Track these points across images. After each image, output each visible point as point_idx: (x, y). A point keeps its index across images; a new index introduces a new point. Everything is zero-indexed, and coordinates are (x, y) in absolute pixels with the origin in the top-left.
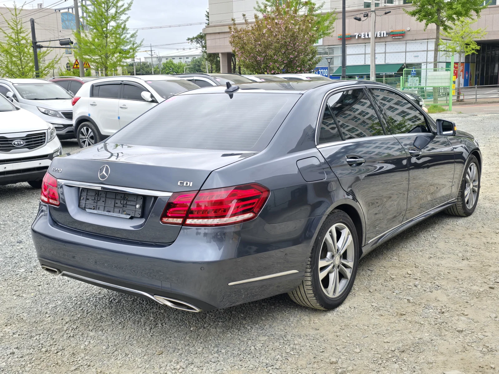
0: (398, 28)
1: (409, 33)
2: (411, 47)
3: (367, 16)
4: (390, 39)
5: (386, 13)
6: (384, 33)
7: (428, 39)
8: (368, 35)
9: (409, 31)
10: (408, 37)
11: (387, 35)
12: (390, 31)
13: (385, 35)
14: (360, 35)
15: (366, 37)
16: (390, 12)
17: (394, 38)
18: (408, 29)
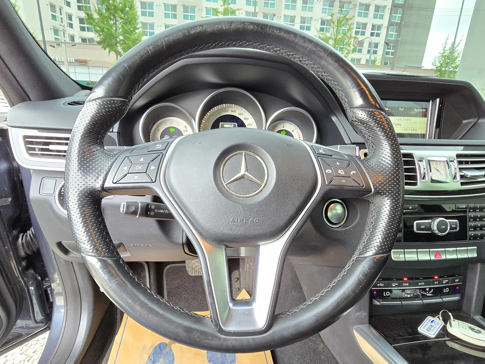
0: (82, 58)
1: (89, 62)
2: (92, 70)
3: (59, 45)
4: (77, 64)
5: (73, 46)
6: (72, 60)
7: (102, 67)
8: (61, 59)
9: (90, 60)
10: (89, 64)
11: (75, 61)
12: (77, 59)
13: (73, 61)
14: (55, 59)
15: (60, 60)
16: (76, 45)
17: (80, 63)
18: (89, 59)
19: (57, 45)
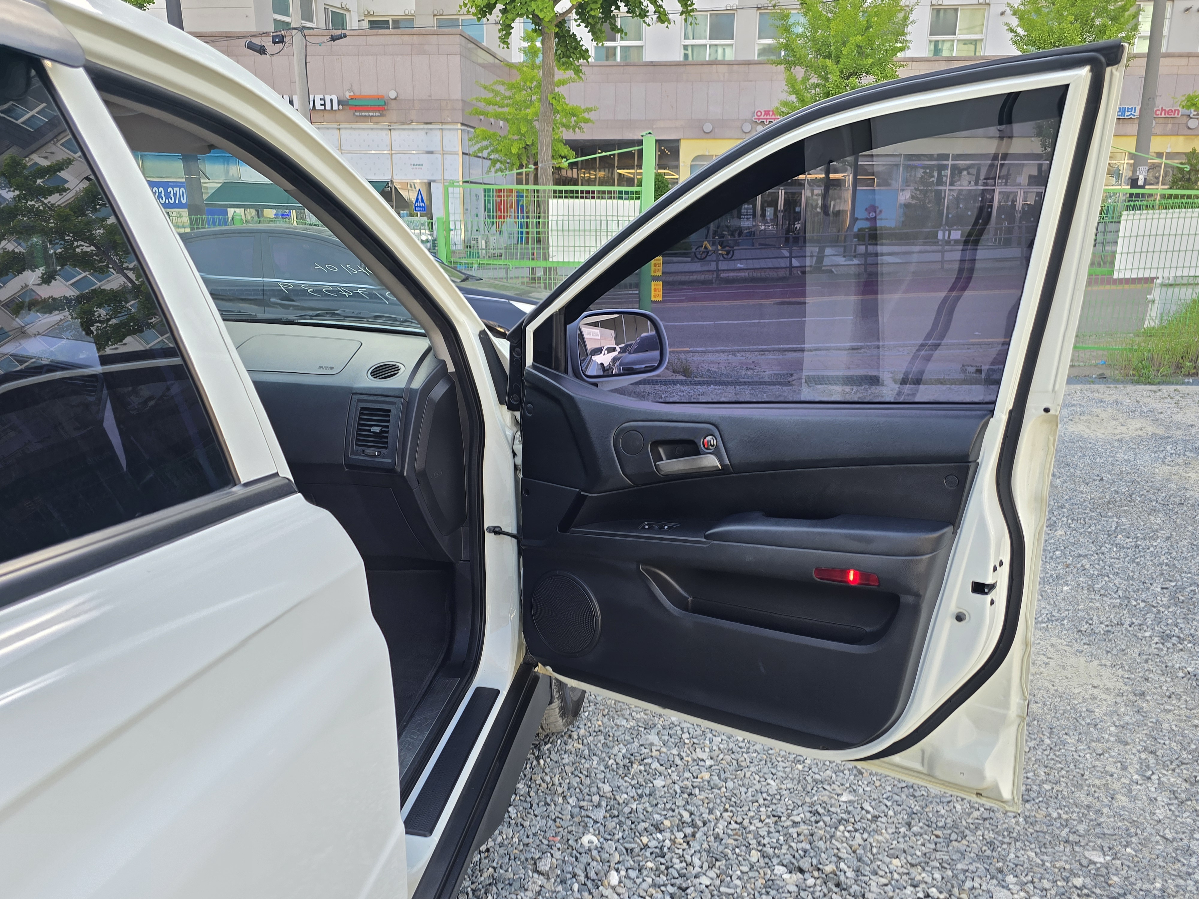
0: (369, 90)
1: (394, 104)
2: (402, 138)
4: (348, 115)
7: (441, 123)
9: (395, 99)
10: (393, 115)
11: (341, 107)
18: (393, 95)
19: (275, 42)
